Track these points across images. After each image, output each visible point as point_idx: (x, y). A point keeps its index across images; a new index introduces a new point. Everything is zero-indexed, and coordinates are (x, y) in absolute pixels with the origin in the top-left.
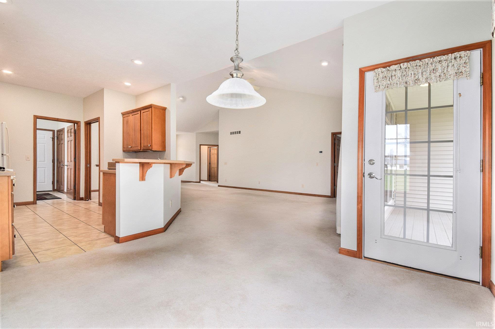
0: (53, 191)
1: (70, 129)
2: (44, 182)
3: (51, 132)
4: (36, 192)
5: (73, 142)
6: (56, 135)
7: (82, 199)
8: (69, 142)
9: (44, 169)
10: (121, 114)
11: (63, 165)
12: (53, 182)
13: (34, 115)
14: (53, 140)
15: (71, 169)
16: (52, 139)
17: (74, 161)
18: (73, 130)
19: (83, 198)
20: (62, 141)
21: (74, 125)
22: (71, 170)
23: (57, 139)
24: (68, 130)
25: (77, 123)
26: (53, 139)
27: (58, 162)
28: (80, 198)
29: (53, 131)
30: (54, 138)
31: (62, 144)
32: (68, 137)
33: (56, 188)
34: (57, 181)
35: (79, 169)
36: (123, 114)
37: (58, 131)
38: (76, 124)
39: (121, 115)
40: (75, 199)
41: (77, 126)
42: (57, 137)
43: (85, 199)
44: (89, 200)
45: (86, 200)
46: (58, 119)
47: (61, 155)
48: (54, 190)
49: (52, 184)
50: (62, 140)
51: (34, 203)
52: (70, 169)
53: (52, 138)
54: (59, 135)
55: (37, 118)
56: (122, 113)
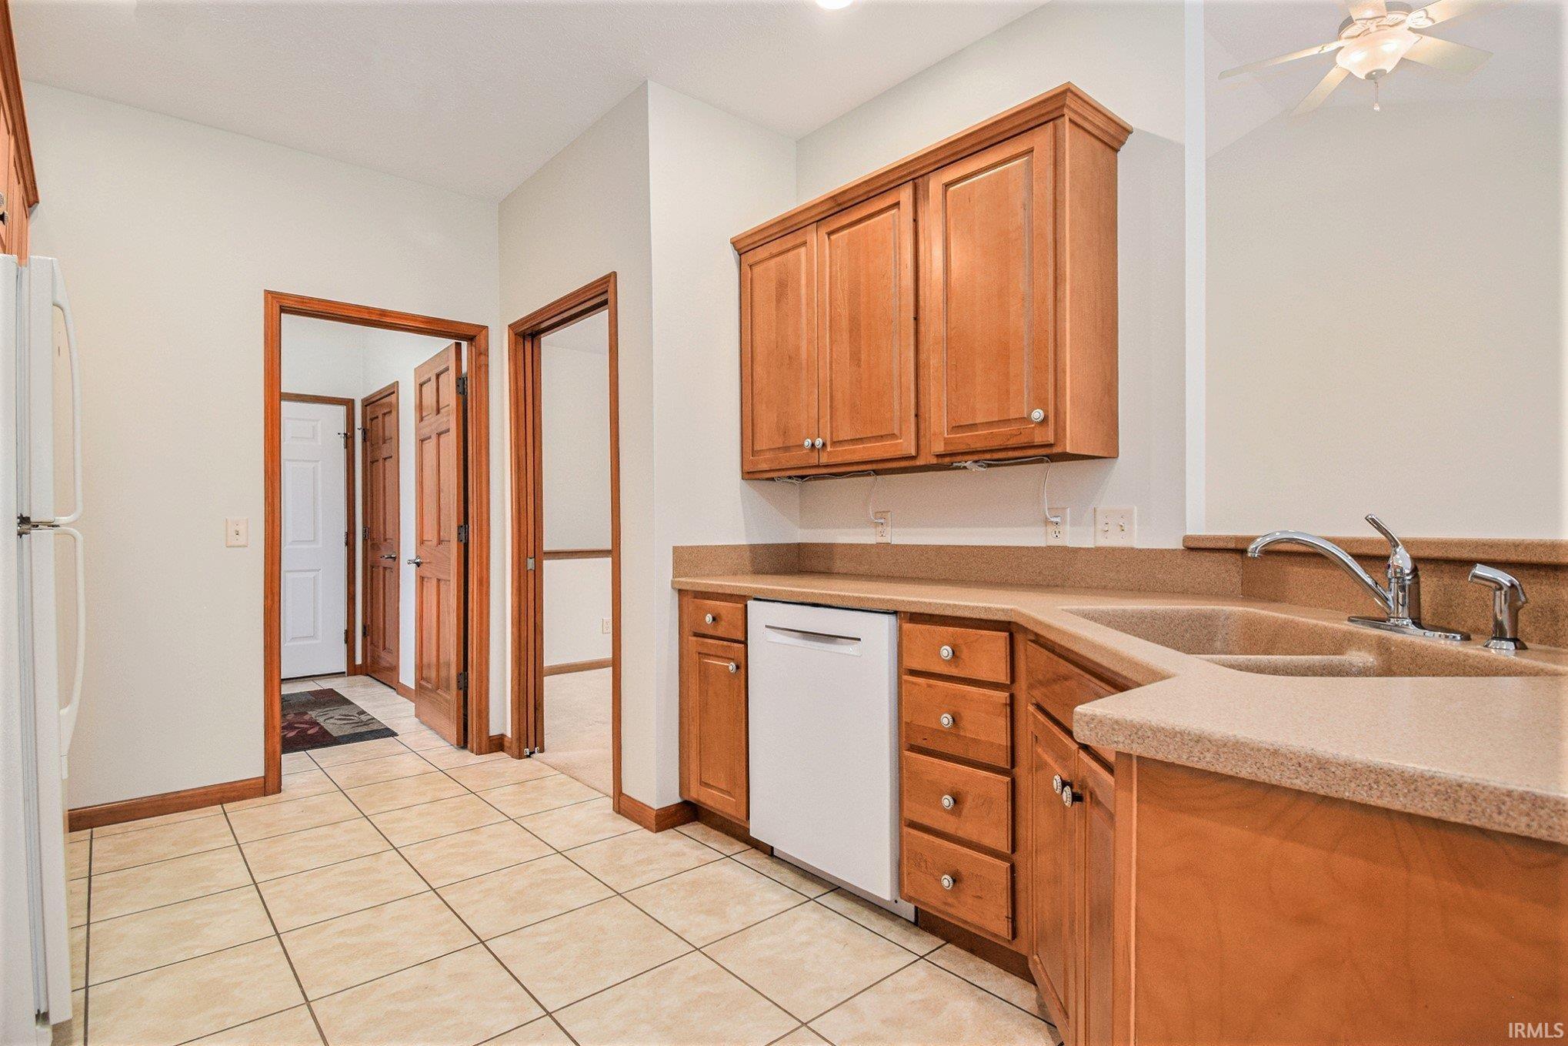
0: (349, 675)
1: (434, 379)
2: (314, 637)
3: (342, 410)
4: (276, 681)
5: (451, 441)
6: (358, 423)
7: (497, 744)
8: (430, 446)
9: (312, 575)
10: (730, 247)
11: (394, 558)
12: (347, 632)
13: (267, 292)
14: (350, 445)
15: (439, 580)
16: (342, 441)
17: (459, 540)
18: (449, 382)
19: (502, 736)
20: (386, 445)
21: (458, 346)
22: (438, 587)
23: (364, 440)
24: (421, 385)
25: (471, 339)
26: (349, 438)
27: (369, 543)
28: (490, 739)
29: (349, 404)
30: (353, 436)
31: (385, 459)
32: (422, 419)
33: (359, 661)
34: (364, 627)
35: (484, 583)
36: (742, 244)
37: (368, 403)
38: (464, 344)
39: (731, 256)
40: (463, 743)
41: (470, 352)
42: (365, 431)
43: (515, 745)
44: (534, 752)
45: (520, 756)
46: (383, 313)
47: (382, 510)
48: (353, 670)
49: (346, 641)
50: (384, 442)
51: (270, 785)
52: (434, 582)
53: (346, 434)
54: (372, 420)
55: (283, 310)
56: (734, 243)
